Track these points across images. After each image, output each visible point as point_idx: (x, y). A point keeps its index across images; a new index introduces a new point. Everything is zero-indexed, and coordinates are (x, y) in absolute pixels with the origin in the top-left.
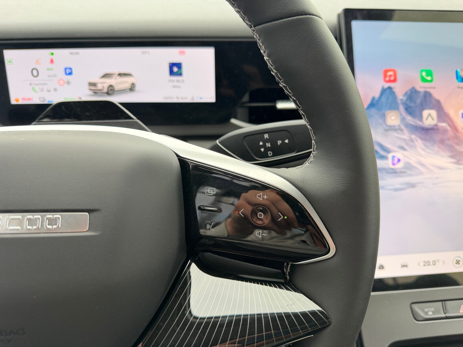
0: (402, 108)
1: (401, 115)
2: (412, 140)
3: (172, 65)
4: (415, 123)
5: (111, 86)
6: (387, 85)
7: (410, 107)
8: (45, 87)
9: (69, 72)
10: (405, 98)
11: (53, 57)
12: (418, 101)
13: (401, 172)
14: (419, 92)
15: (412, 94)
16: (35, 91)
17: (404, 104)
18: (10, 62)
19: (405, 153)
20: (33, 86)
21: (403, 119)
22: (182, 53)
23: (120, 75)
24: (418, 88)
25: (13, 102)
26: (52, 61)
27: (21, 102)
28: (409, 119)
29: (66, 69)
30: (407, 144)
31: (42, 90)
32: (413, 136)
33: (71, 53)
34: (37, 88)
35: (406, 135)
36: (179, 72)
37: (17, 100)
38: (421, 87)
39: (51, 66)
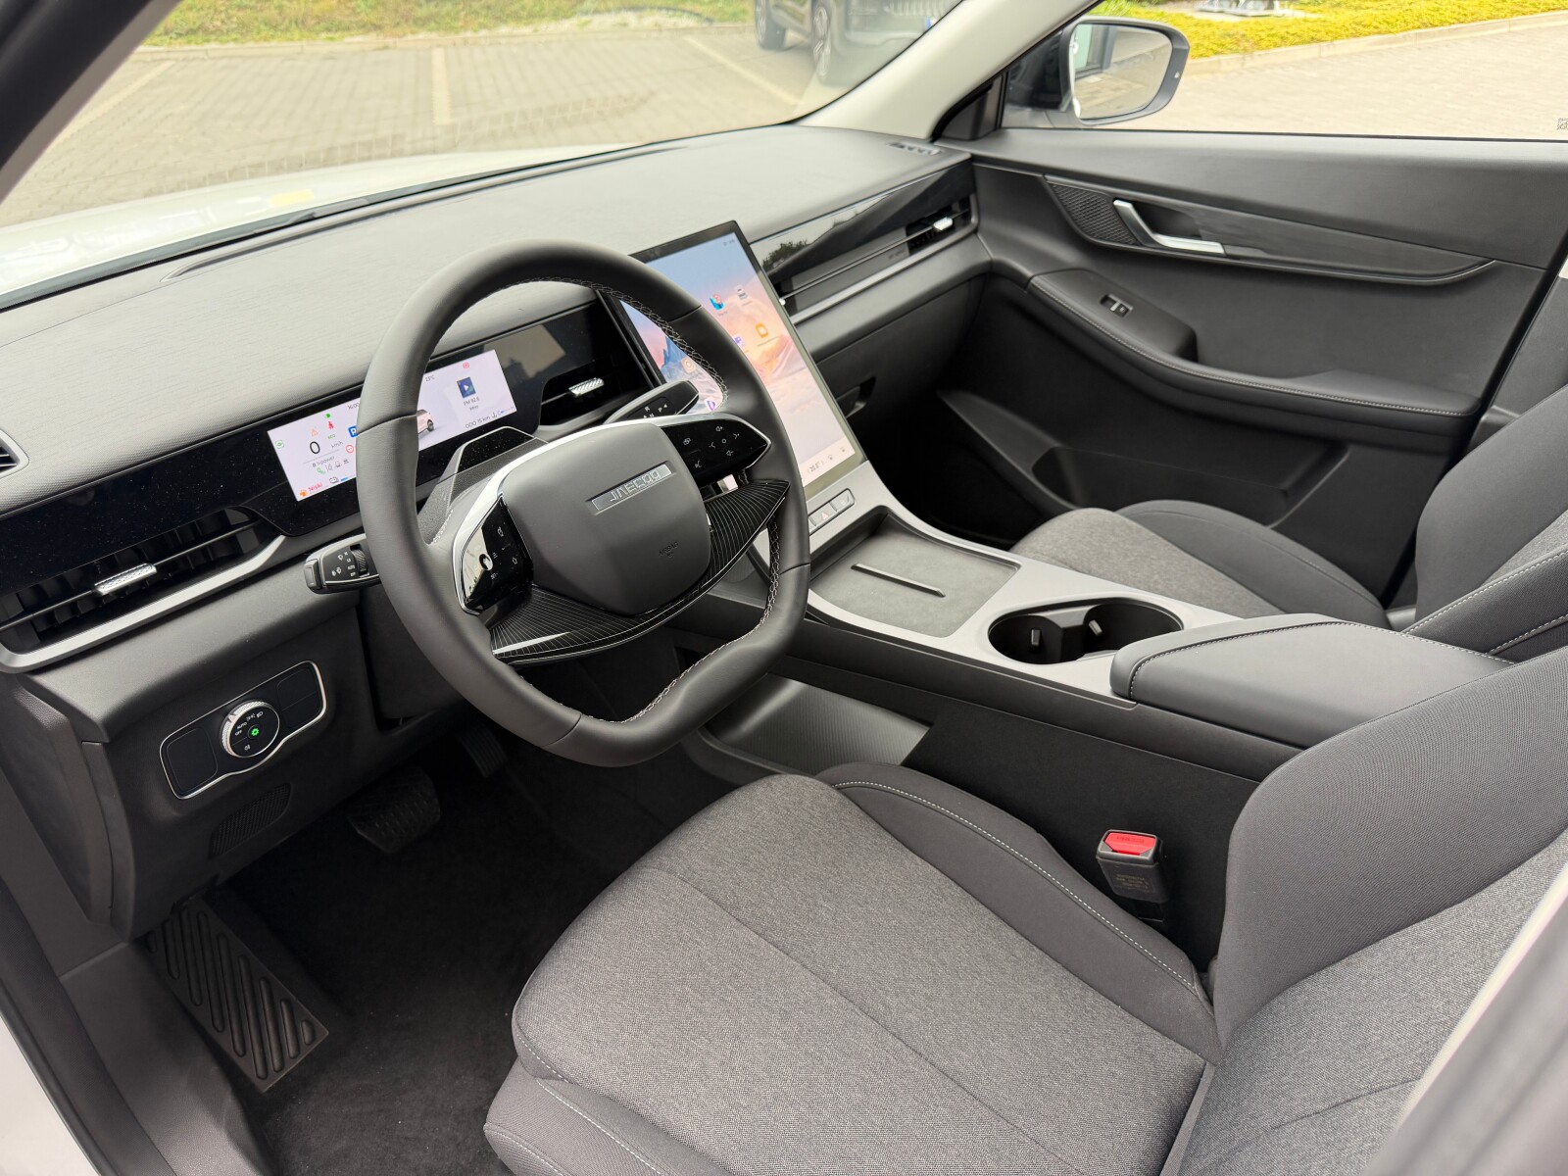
3: (461, 384)
8: (333, 463)
11: (330, 419)
16: (321, 472)
18: (280, 444)
20: (318, 466)
22: (466, 366)
25: (299, 498)
26: (331, 425)
27: (308, 495)
29: (350, 429)
31: (330, 468)
33: (350, 407)
34: (323, 468)
36: (471, 390)
37: (304, 494)
39: (332, 432)
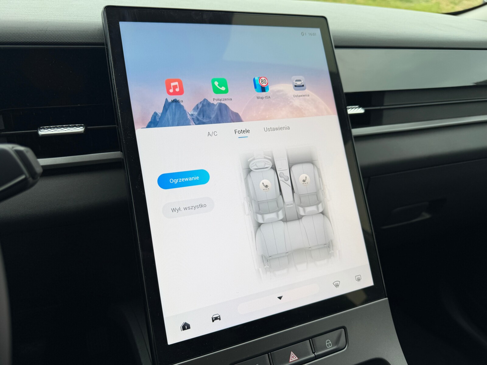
10: (196, 113)
12: (213, 116)
14: (213, 104)
15: (205, 108)
17: (196, 119)
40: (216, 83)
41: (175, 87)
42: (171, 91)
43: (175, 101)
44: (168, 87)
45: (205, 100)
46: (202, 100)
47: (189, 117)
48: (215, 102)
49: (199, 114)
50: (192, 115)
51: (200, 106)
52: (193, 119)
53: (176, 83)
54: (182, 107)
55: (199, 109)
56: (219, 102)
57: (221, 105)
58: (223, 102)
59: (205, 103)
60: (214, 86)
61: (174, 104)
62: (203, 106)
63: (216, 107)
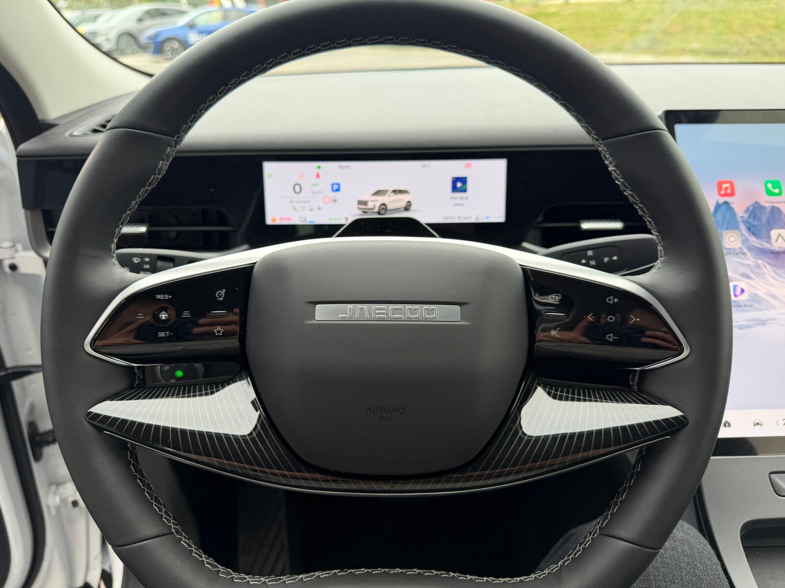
0: (743, 227)
1: (742, 235)
2: (758, 267)
3: (456, 180)
4: (762, 245)
5: (384, 204)
6: (722, 200)
7: (754, 226)
8: (307, 206)
9: (336, 187)
10: (746, 216)
11: (319, 171)
12: (764, 219)
13: (746, 306)
14: (765, 207)
15: (755, 210)
16: (295, 209)
17: (746, 222)
18: (270, 176)
19: (750, 282)
20: (294, 203)
21: (745, 241)
22: (468, 166)
23: (394, 191)
24: (763, 204)
25: (269, 221)
26: (318, 176)
27: (277, 222)
28: (753, 240)
29: (333, 185)
30: (752, 271)
31: (303, 209)
32: (760, 262)
33: (341, 167)
34: (298, 206)
35: (750, 260)
36: (463, 188)
37: (274, 220)
38: (766, 201)
39: (317, 181)
40: (769, 185)
41: (726, 189)
42: (723, 192)
43: (726, 203)
44: (720, 189)
45: (756, 202)
46: (753, 202)
47: (739, 219)
48: (768, 205)
49: (749, 217)
50: (742, 217)
51: (751, 208)
52: (743, 221)
53: (727, 185)
54: (731, 209)
55: (749, 212)
56: (772, 204)
57: (773, 208)
58: (776, 205)
59: (756, 206)
60: (767, 188)
61: (724, 206)
62: (754, 208)
63: (768, 210)
